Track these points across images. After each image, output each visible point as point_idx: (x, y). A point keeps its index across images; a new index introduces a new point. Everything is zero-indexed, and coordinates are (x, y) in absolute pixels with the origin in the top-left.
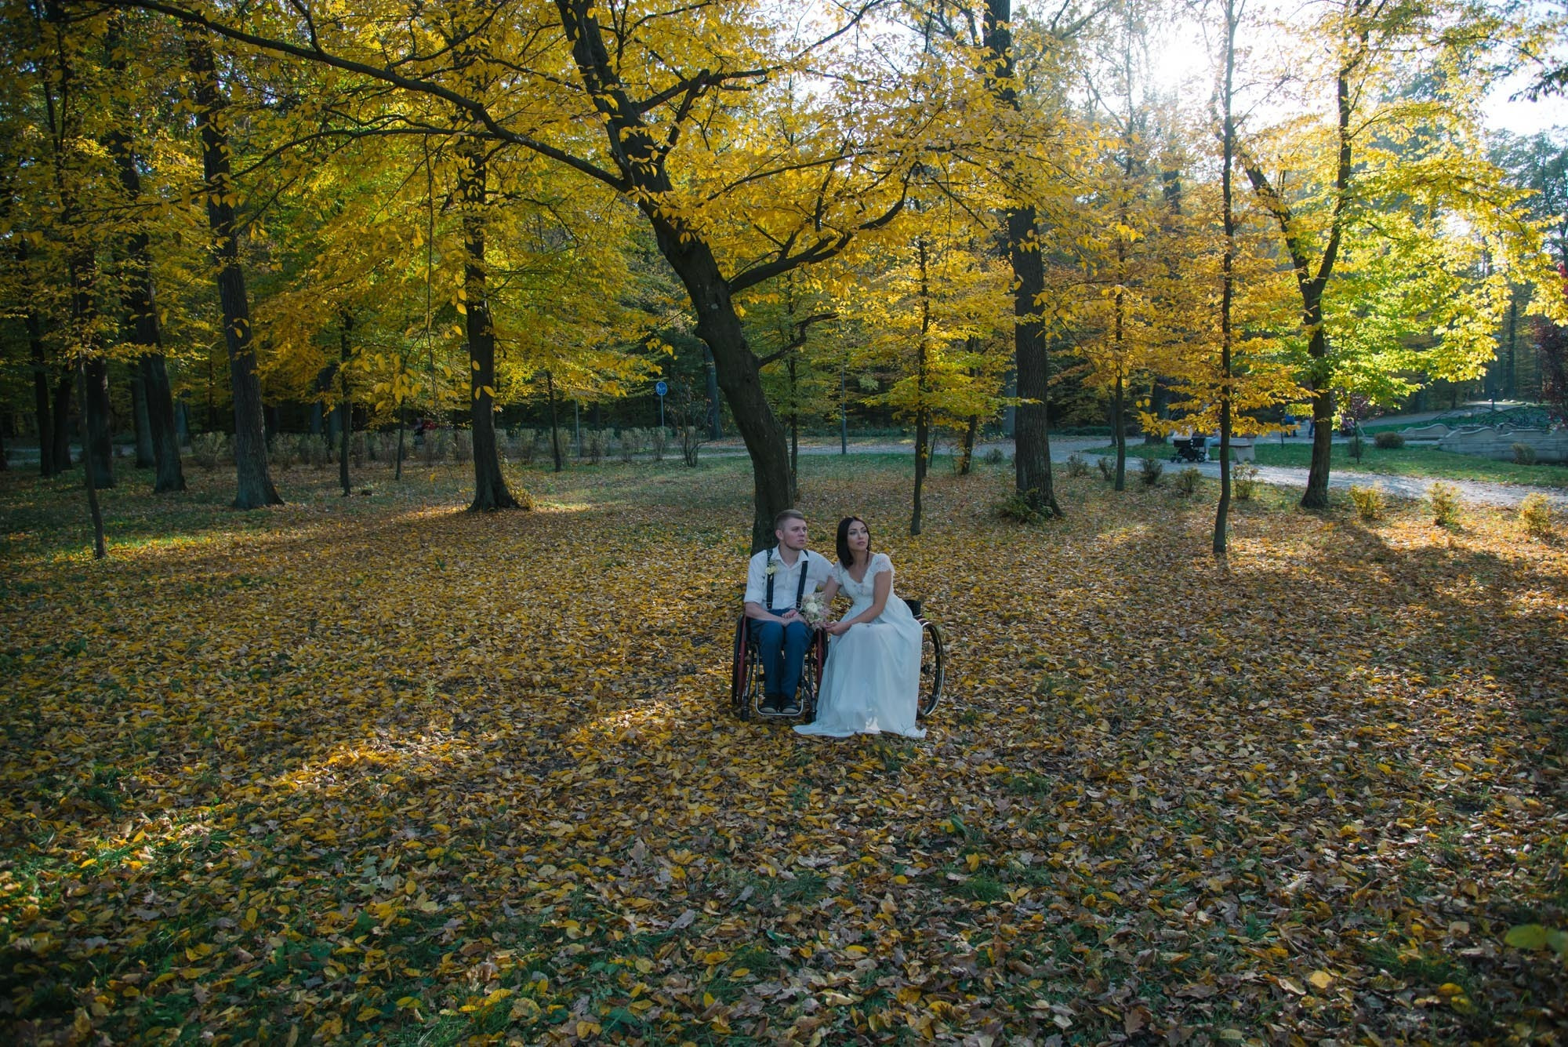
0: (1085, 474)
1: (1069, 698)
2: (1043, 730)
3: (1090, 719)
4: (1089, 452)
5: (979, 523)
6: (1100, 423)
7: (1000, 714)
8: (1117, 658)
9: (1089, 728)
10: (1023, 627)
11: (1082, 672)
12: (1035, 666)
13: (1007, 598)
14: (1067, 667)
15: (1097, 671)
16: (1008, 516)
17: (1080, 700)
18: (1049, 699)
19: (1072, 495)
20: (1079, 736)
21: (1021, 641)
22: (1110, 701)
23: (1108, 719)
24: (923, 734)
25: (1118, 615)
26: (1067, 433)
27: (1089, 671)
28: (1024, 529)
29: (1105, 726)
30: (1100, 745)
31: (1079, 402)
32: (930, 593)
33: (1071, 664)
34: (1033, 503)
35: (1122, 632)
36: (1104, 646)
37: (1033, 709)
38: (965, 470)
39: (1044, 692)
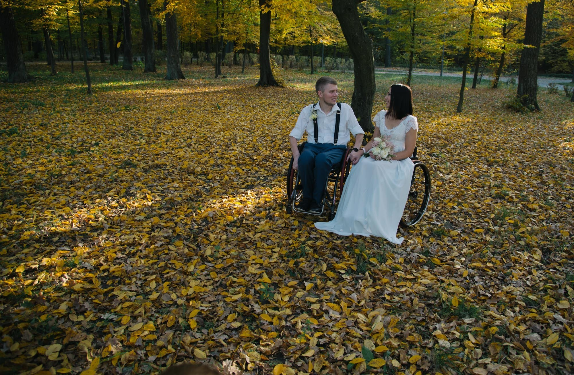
0: (556, 92)
1: (516, 226)
2: (488, 252)
3: (528, 247)
4: (560, 84)
5: (495, 111)
6: (568, 72)
7: (463, 232)
8: (556, 198)
9: (525, 256)
10: (500, 169)
11: (530, 206)
12: (500, 197)
13: (496, 150)
14: (521, 201)
15: (541, 207)
16: (511, 108)
17: (523, 229)
18: (502, 224)
19: (547, 102)
20: (516, 261)
21: (495, 178)
22: (546, 233)
23: (542, 249)
24: (399, 241)
25: (562, 169)
26: (550, 76)
27: (536, 206)
28: (518, 115)
29: (538, 255)
30: (530, 273)
31: (558, 62)
32: (452, 143)
33: (524, 198)
34: (525, 102)
35: (564, 180)
36: (550, 188)
37: (488, 231)
38: (495, 86)
39: (499, 219)
